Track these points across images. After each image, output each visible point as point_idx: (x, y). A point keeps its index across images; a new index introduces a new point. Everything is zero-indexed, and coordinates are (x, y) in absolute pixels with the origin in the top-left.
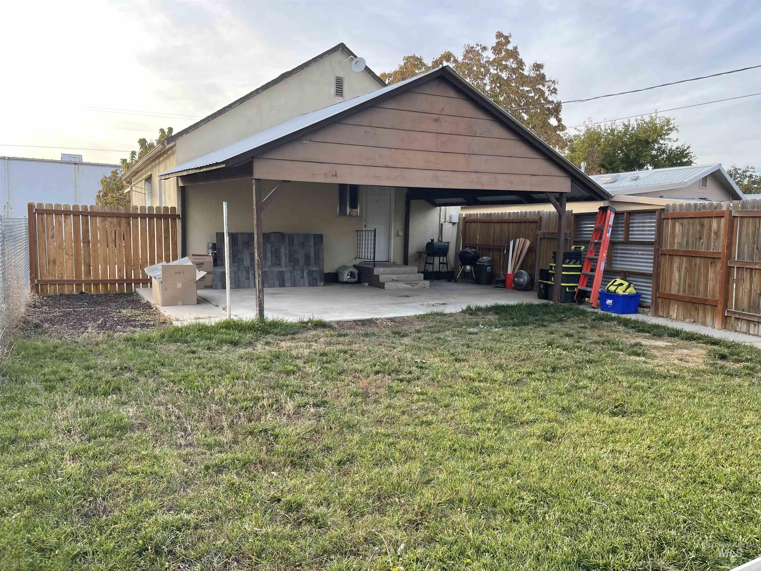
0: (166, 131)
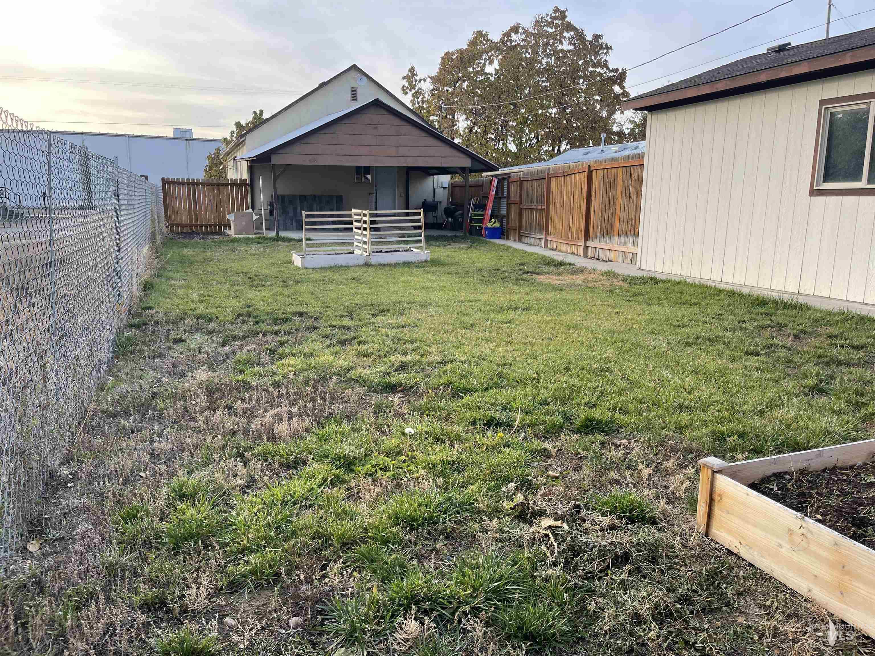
0: (258, 112)
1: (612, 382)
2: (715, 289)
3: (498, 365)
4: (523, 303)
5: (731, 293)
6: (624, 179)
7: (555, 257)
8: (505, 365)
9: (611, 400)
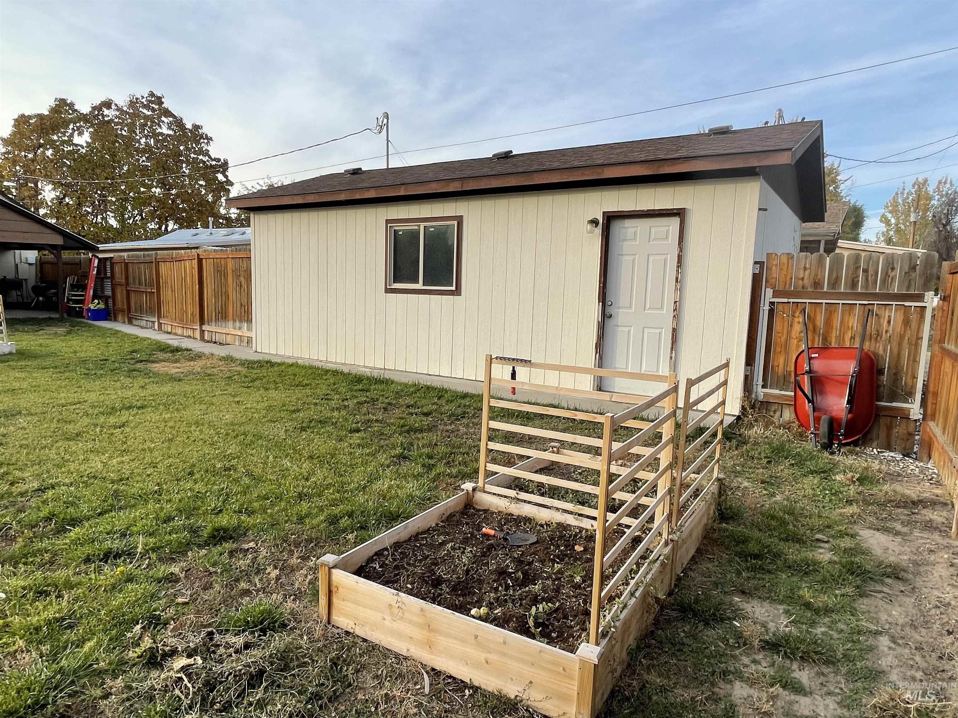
1: (236, 481)
2: (322, 369)
3: (113, 482)
4: (138, 401)
5: (335, 373)
6: (234, 269)
7: (170, 342)
8: (121, 480)
9: (237, 501)
